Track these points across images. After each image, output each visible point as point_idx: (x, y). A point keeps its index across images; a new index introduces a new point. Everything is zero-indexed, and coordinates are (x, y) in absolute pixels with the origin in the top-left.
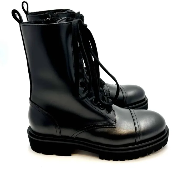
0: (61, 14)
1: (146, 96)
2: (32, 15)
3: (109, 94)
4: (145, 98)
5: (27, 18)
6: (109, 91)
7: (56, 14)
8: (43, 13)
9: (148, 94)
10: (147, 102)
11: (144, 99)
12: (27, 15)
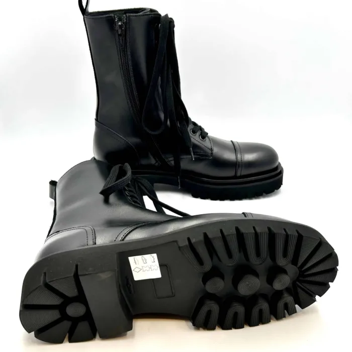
0: (136, 16)
1: (279, 163)
2: (91, 17)
3: (212, 153)
4: (279, 167)
5: (84, 21)
6: (212, 150)
7: (126, 16)
8: (106, 14)
9: (283, 160)
10: (281, 173)
11: (277, 168)
12: (85, 16)
